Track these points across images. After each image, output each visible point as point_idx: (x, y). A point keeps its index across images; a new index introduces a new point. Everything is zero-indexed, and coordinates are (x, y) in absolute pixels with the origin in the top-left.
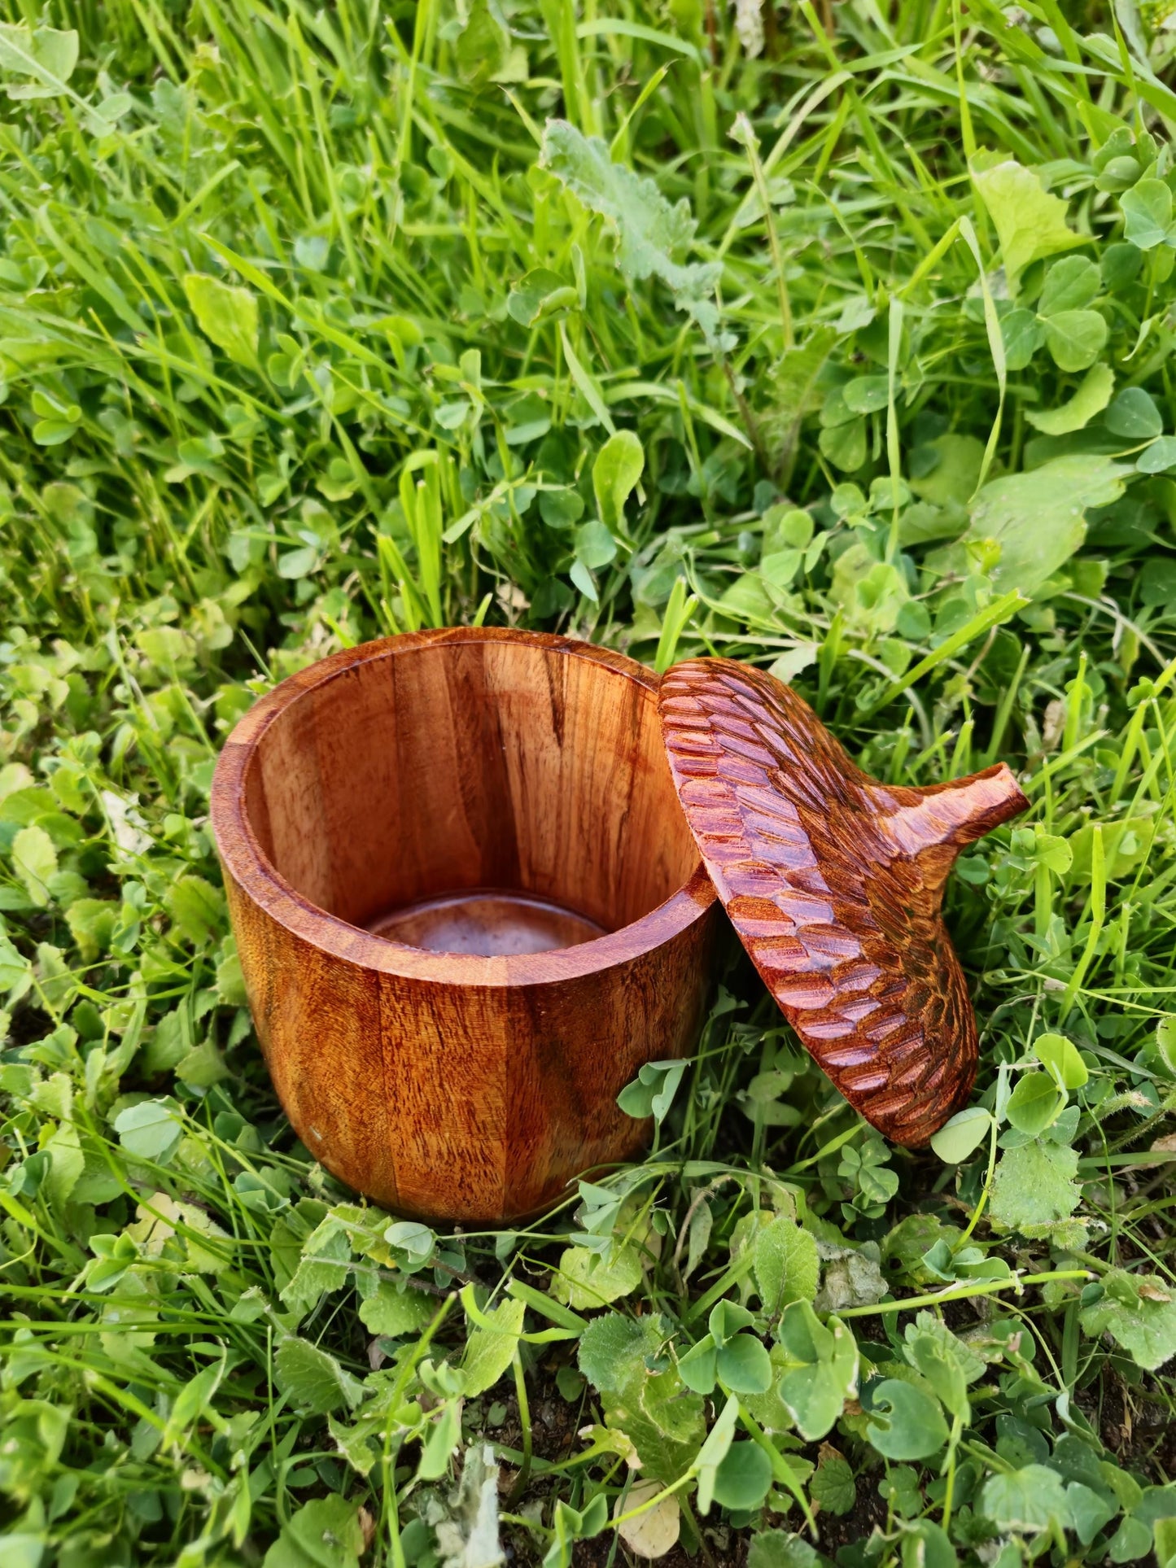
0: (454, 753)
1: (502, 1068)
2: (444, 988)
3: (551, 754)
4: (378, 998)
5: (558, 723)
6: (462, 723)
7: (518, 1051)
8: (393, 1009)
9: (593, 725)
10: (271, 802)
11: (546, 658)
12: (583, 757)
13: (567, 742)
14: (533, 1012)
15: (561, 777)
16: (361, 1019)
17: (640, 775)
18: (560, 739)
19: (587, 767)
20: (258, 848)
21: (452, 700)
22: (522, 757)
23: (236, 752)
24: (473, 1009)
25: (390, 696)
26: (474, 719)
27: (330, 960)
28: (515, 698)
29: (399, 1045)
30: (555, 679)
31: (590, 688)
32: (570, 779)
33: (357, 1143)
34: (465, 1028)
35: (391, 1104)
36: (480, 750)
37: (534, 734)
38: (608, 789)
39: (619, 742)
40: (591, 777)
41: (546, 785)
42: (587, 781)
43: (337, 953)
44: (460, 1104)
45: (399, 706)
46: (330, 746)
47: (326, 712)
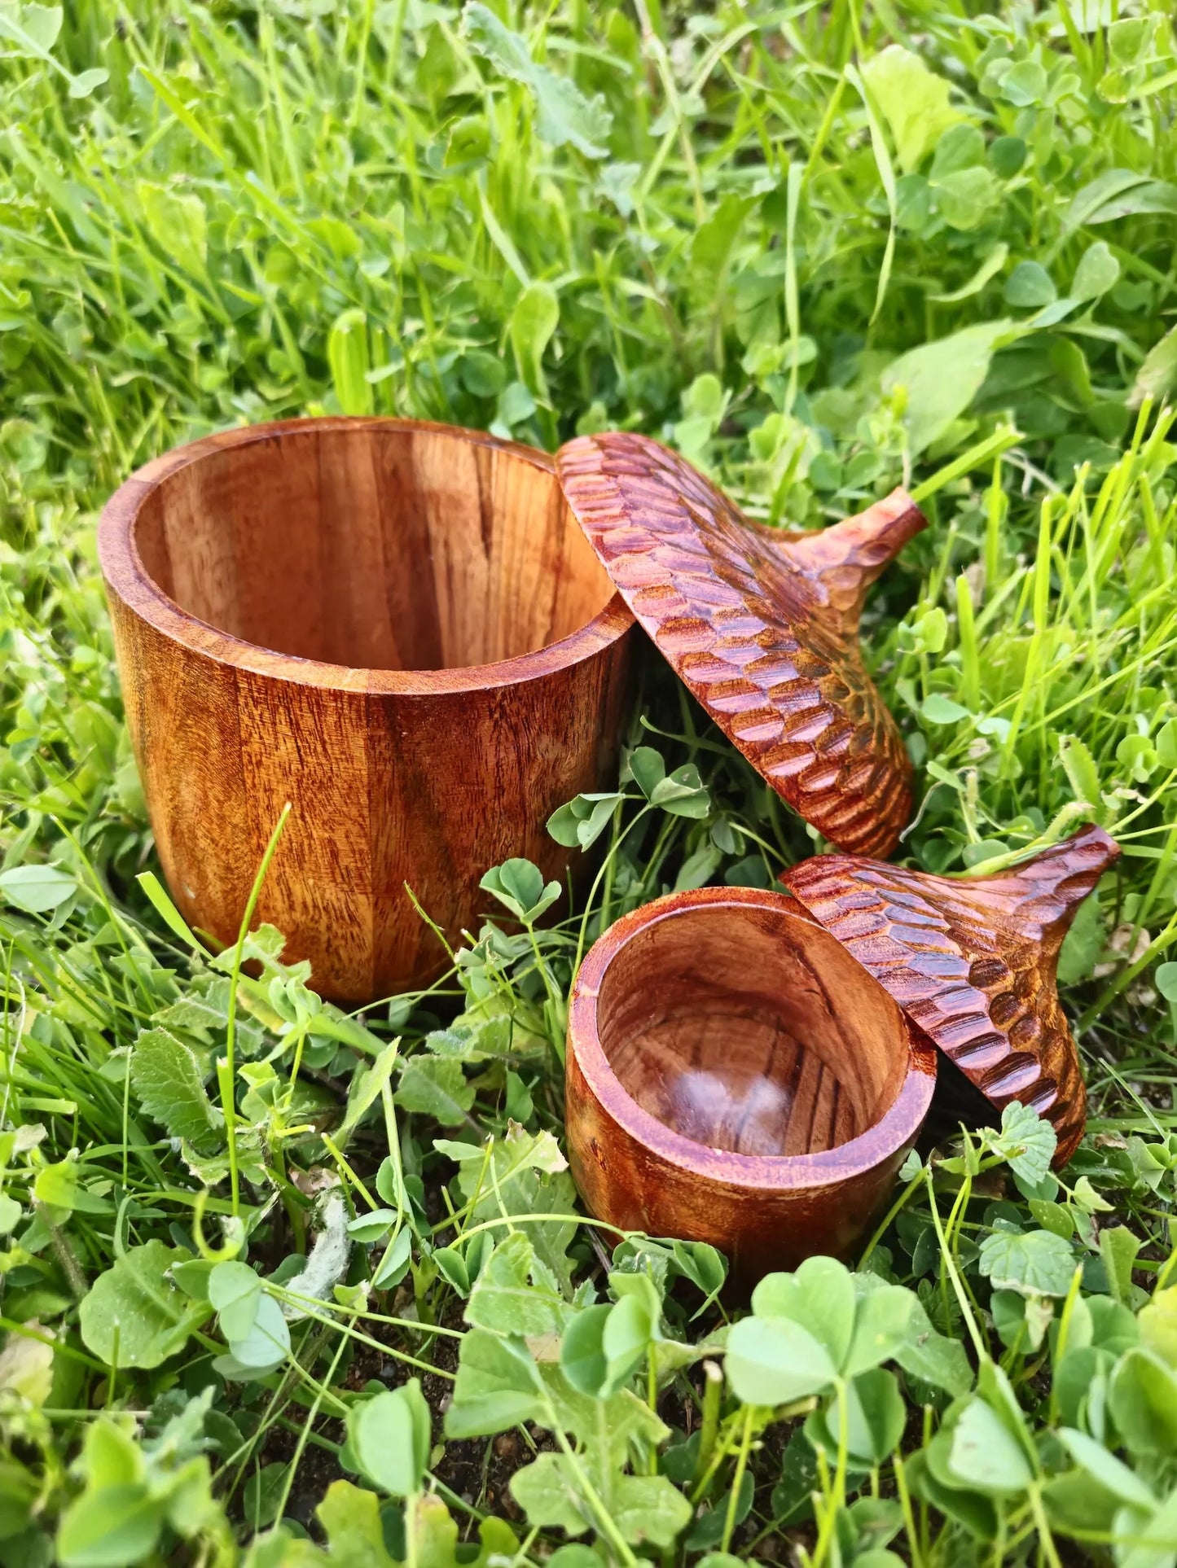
0: (380, 557)
1: (364, 800)
2: (300, 689)
3: (478, 568)
4: (236, 702)
5: (486, 530)
6: (389, 523)
7: (380, 780)
8: (251, 717)
9: (520, 532)
10: (174, 556)
11: (475, 453)
12: (509, 570)
13: (494, 552)
14: (393, 729)
15: (488, 594)
16: (222, 732)
17: (563, 585)
18: (487, 549)
19: (513, 582)
20: (138, 561)
21: (380, 494)
22: (450, 569)
23: (136, 487)
24: (331, 719)
25: (313, 480)
26: (401, 521)
27: (189, 656)
28: (443, 499)
29: (259, 763)
30: (483, 478)
31: (518, 487)
32: (497, 596)
33: (226, 893)
34: (324, 743)
35: (254, 841)
36: (407, 556)
37: (463, 543)
38: (533, 607)
39: (545, 551)
40: (517, 594)
41: (473, 606)
42: (513, 599)
43: (198, 649)
44: (322, 840)
45: (323, 492)
46: (247, 521)
47: (243, 480)
